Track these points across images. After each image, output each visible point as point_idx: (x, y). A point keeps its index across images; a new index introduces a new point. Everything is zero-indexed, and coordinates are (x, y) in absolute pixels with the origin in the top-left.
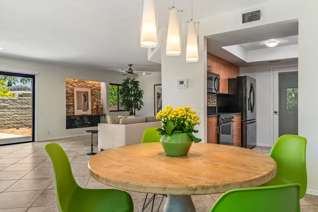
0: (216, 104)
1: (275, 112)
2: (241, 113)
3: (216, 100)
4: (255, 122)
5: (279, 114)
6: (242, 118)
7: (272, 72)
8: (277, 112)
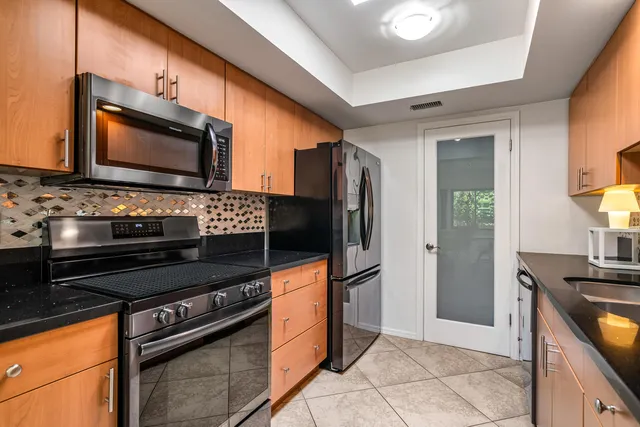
0: (263, 224)
1: (429, 247)
2: (327, 255)
3: (263, 214)
4: (377, 272)
5: (438, 254)
6: (330, 272)
7: (420, 140)
8: (432, 247)
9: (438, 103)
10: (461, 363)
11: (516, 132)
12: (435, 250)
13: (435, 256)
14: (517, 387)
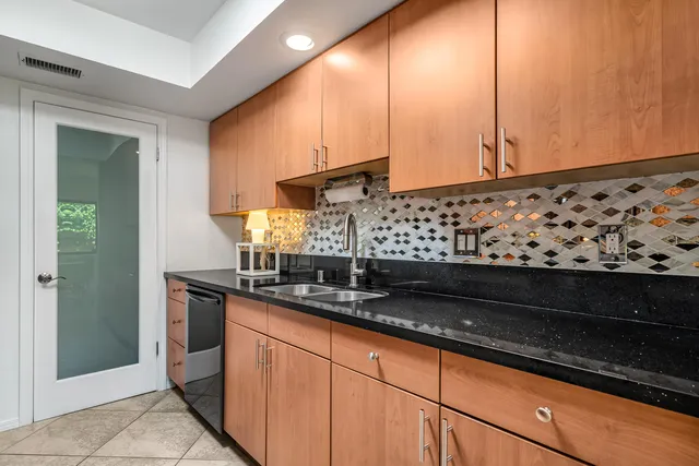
1: (43, 279)
5: (60, 288)
8: (50, 278)
9: (75, 73)
10: (107, 422)
11: (163, 141)
12: (54, 282)
13: (55, 290)
14: (180, 414)
